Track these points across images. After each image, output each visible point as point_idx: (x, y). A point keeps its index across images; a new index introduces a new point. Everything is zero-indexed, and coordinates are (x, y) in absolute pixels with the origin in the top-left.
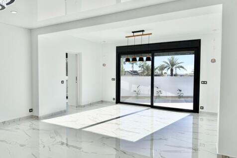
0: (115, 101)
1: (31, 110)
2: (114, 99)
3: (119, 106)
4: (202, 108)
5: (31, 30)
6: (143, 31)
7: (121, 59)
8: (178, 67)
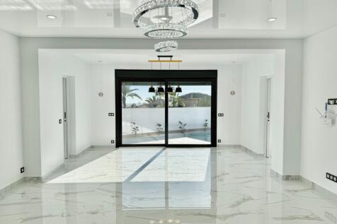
0: (115, 144)
1: (22, 170)
2: (112, 142)
3: (121, 150)
4: (220, 141)
5: (20, 39)
6: (171, 56)
7: (122, 86)
8: (131, 95)
